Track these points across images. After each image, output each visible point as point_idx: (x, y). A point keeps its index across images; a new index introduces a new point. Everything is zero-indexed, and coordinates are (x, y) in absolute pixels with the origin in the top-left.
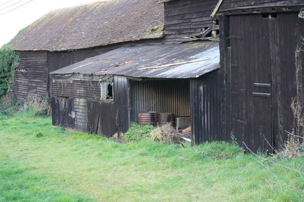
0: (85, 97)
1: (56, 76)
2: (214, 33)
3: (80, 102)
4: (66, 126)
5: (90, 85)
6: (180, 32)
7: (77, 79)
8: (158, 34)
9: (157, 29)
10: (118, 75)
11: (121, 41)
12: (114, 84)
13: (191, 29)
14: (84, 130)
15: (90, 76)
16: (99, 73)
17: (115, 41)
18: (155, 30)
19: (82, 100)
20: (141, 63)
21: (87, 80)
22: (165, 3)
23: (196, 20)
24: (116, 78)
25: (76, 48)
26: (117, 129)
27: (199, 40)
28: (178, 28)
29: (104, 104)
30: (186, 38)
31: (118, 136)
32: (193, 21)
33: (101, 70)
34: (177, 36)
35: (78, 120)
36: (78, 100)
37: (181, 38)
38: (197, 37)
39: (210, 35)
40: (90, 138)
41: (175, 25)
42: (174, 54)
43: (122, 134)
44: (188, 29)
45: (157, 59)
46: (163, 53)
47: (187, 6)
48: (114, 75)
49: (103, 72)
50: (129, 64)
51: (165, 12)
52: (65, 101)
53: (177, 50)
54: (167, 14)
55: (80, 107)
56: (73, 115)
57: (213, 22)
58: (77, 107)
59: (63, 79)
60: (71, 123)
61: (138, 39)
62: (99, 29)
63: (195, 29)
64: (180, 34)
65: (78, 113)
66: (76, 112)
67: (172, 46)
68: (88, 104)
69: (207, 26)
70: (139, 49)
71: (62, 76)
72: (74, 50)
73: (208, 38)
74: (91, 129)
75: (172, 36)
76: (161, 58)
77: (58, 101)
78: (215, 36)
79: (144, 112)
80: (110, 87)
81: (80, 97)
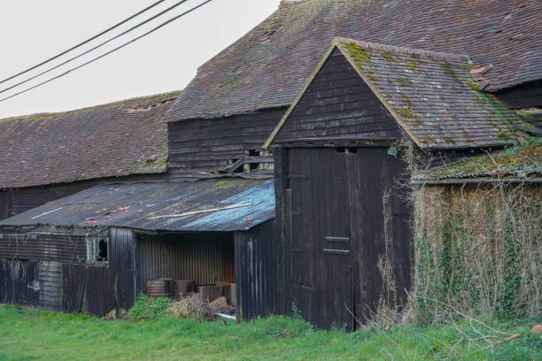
0: (58, 260)
1: (5, 228)
2: (246, 167)
3: (50, 268)
4: (22, 304)
5: (69, 244)
6: (194, 165)
7: (45, 233)
8: (159, 167)
9: (156, 159)
10: (117, 227)
11: (96, 175)
12: (110, 239)
13: (212, 161)
14: (57, 308)
15: (69, 228)
16: (82, 224)
17: (85, 175)
18: (152, 161)
19: (53, 265)
20: (149, 210)
21: (63, 234)
22: (169, 123)
23: (219, 149)
24: (113, 231)
26: (116, 304)
27: (224, 176)
28: (190, 159)
29: (93, 269)
30: (204, 173)
31: (117, 313)
32: (214, 149)
33: (84, 219)
34: (190, 171)
35: (45, 293)
36: (45, 264)
37: (195, 173)
38: (221, 172)
39: (241, 169)
40: (71, 319)
41: (186, 155)
42: (194, 196)
43: (123, 312)
44: (206, 161)
45: (171, 203)
46: (175, 195)
47: (205, 130)
48: (109, 227)
49: (88, 222)
50: (125, 211)
51: (170, 136)
52: (21, 267)
53: (194, 191)
54: (172, 138)
55: (49, 274)
56: (36, 286)
57: (246, 152)
58: (44, 274)
59: (19, 232)
60: (34, 299)
61: (127, 173)
63: (218, 161)
64: (193, 168)
65: (46, 284)
66: (42, 281)
67: (185, 184)
68: (65, 271)
69: (237, 157)
70: (133, 189)
71: (17, 229)
72: (14, 189)
73: (238, 174)
74: (69, 304)
75: (181, 171)
76: (175, 202)
77: (7, 266)
78: (248, 171)
79: (153, 279)
80: (103, 245)
81: (50, 259)
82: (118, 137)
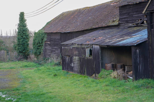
0: (78, 56)
1: (64, 45)
2: (145, 22)
3: (76, 58)
4: (69, 71)
5: (81, 50)
6: (127, 22)
7: (74, 47)
8: (116, 23)
10: (95, 44)
11: (97, 26)
12: (93, 49)
13: (133, 20)
14: (78, 73)
15: (81, 45)
16: (85, 43)
17: (94, 27)
18: (115, 21)
19: (77, 57)
20: (107, 38)
21: (79, 47)
22: (119, 7)
23: (135, 16)
24: (94, 46)
25: (75, 31)
26: (94, 72)
27: (137, 26)
28: (126, 19)
29: (88, 59)
30: (130, 25)
31: (95, 76)
32: (134, 16)
33: (86, 42)
35: (75, 67)
36: (75, 57)
37: (128, 25)
38: (136, 24)
39: (143, 23)
40: (81, 77)
41: (125, 18)
42: (124, 33)
43: (97, 75)
44: (131, 20)
45: (115, 36)
46: (118, 33)
47: (131, 9)
48: (93, 44)
49: (87, 43)
50: (100, 38)
51: (120, 12)
52: (68, 58)
53: (125, 31)
54: (120, 13)
55: (76, 61)
56: (72, 65)
57: (145, 16)
58: (74, 61)
60: (72, 69)
61: (106, 26)
62: (86, 21)
63: (135, 20)
64: (127, 23)
65: (75, 64)
66: (74, 63)
67: (123, 29)
68: (80, 59)
69: (142, 18)
70: (106, 31)
71: (67, 45)
73: (142, 25)
74: (81, 72)
75: (123, 24)
76: (117, 35)
77: (65, 58)
78: (146, 23)
79: (108, 63)
81: (76, 56)
82: (107, 13)
